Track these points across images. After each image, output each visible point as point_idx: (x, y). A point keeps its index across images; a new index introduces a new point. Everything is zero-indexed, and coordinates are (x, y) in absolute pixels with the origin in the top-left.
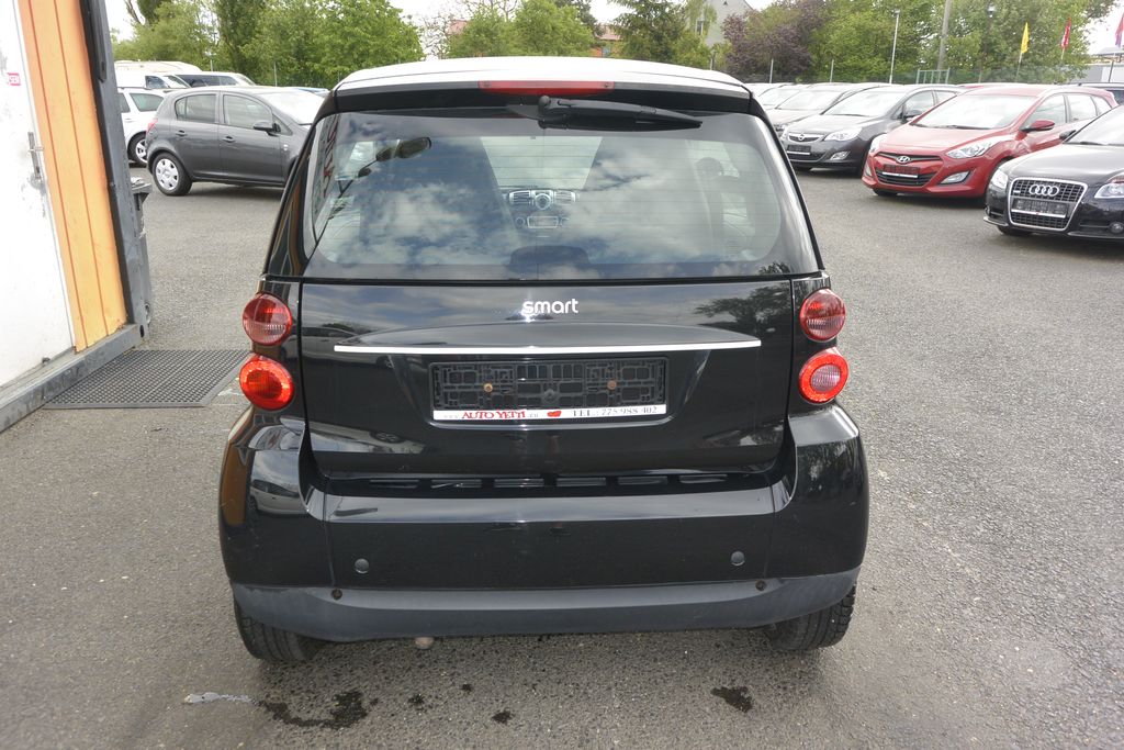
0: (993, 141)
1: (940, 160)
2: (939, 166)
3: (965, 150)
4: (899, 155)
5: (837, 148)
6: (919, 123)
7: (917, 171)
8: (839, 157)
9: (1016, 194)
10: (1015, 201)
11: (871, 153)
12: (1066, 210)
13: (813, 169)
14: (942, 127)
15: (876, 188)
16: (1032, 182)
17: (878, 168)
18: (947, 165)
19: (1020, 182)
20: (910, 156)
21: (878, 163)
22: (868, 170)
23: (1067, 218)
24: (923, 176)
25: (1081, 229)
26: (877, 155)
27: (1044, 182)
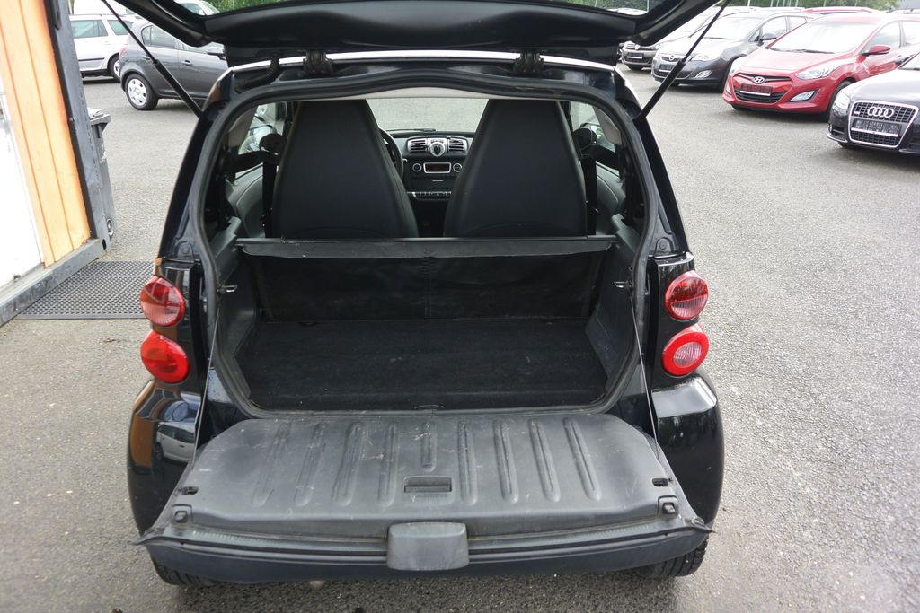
0: (836, 64)
1: (791, 80)
2: (790, 86)
3: (812, 72)
4: (755, 76)
5: (702, 67)
6: (773, 47)
7: (770, 90)
8: (704, 75)
9: (856, 115)
10: (855, 121)
11: (731, 74)
12: (899, 129)
14: (793, 51)
15: (734, 104)
16: (870, 105)
17: (737, 87)
18: (796, 84)
19: (860, 104)
20: (765, 77)
21: (736, 82)
22: (727, 88)
23: (899, 137)
24: (775, 95)
25: (910, 147)
26: (736, 75)
27: (881, 105)
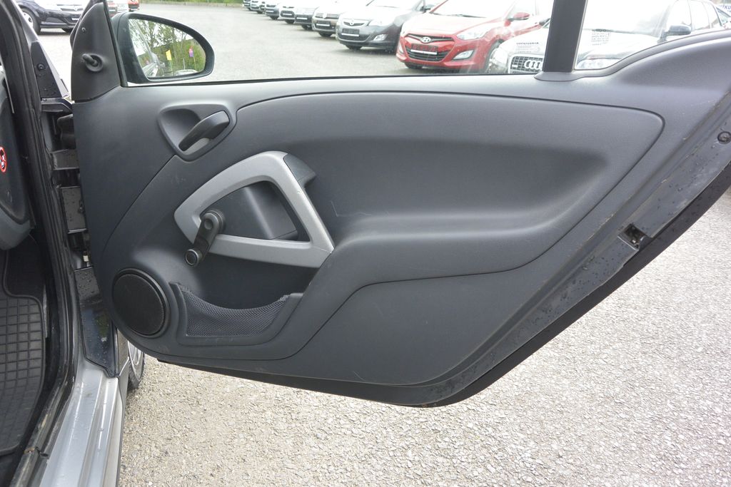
0: (489, 27)
1: (453, 40)
2: (451, 46)
3: (470, 34)
4: (422, 36)
5: (378, 31)
6: (435, 12)
7: (436, 49)
8: (380, 39)
9: (514, 68)
11: (402, 35)
13: (363, 48)
14: (453, 15)
15: (407, 62)
16: (526, 59)
17: (408, 47)
18: (457, 45)
19: (517, 58)
20: (432, 37)
21: (408, 43)
22: (400, 48)
24: (441, 54)
26: (407, 36)
27: (536, 59)
